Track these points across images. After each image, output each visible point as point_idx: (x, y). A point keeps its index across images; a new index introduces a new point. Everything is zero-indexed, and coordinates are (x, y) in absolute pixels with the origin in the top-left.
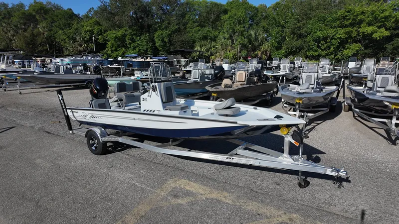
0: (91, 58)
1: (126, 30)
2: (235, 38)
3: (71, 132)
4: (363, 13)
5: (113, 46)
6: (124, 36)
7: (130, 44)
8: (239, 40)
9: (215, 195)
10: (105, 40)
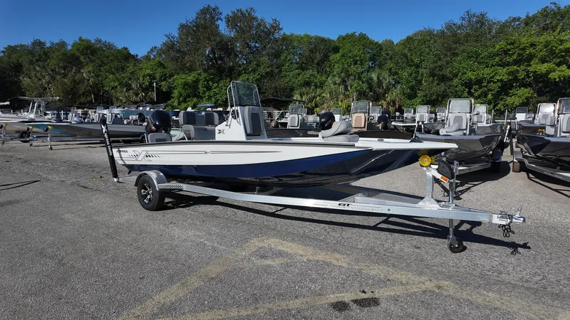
0: (150, 109)
1: (199, 74)
2: (349, 83)
3: (115, 180)
4: (533, 45)
5: (181, 95)
6: (196, 82)
7: (204, 92)
8: (355, 85)
9: (321, 256)
10: (170, 88)
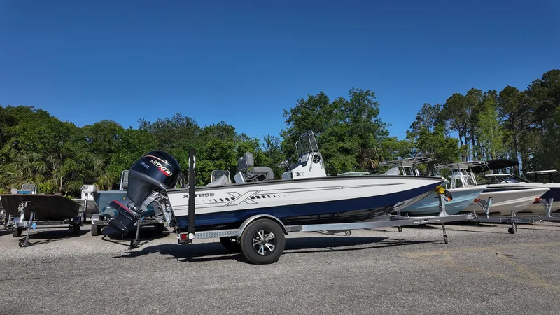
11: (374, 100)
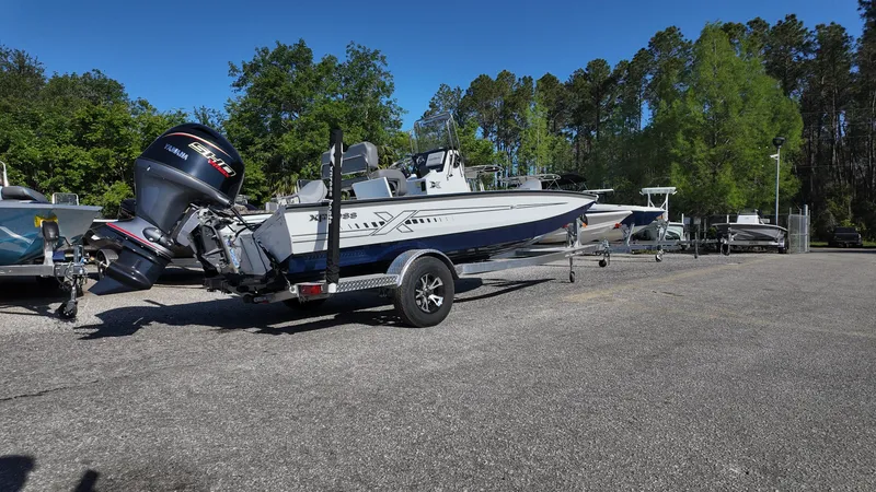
11: (384, 69)
